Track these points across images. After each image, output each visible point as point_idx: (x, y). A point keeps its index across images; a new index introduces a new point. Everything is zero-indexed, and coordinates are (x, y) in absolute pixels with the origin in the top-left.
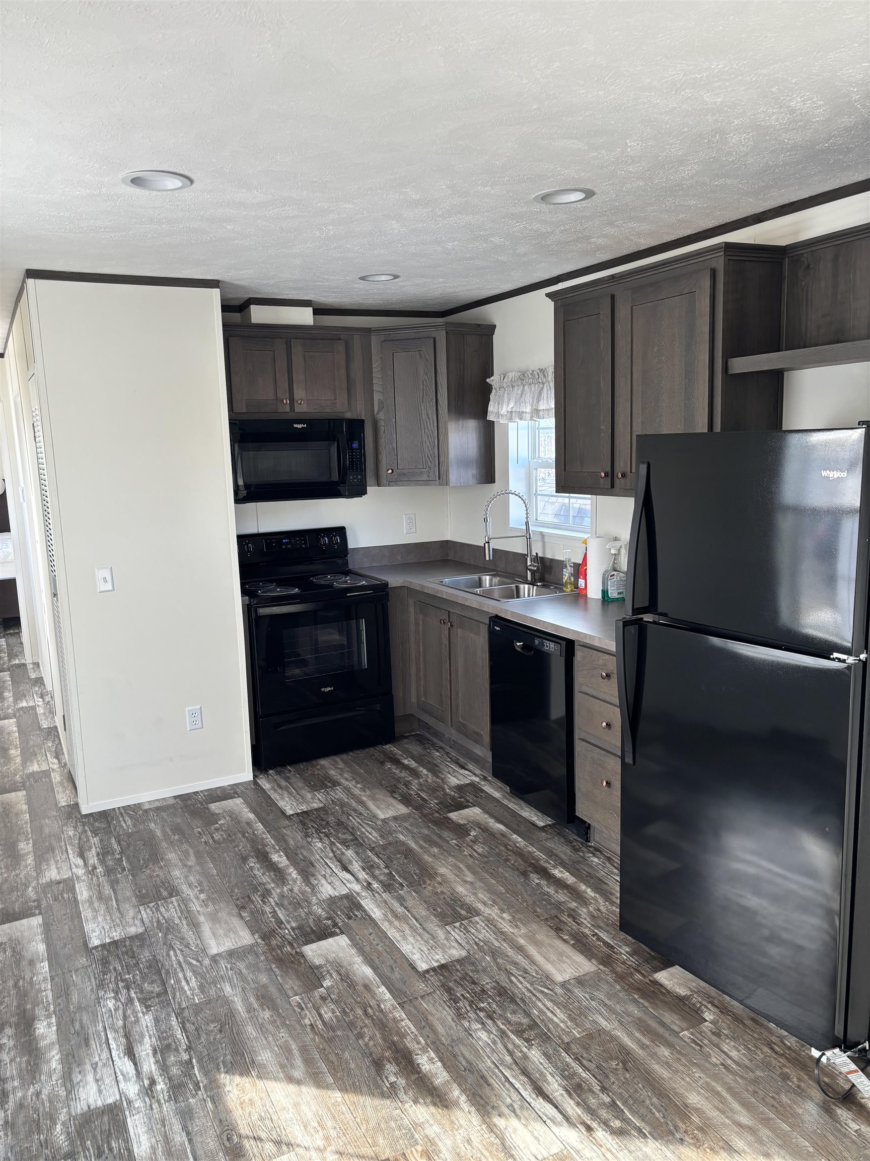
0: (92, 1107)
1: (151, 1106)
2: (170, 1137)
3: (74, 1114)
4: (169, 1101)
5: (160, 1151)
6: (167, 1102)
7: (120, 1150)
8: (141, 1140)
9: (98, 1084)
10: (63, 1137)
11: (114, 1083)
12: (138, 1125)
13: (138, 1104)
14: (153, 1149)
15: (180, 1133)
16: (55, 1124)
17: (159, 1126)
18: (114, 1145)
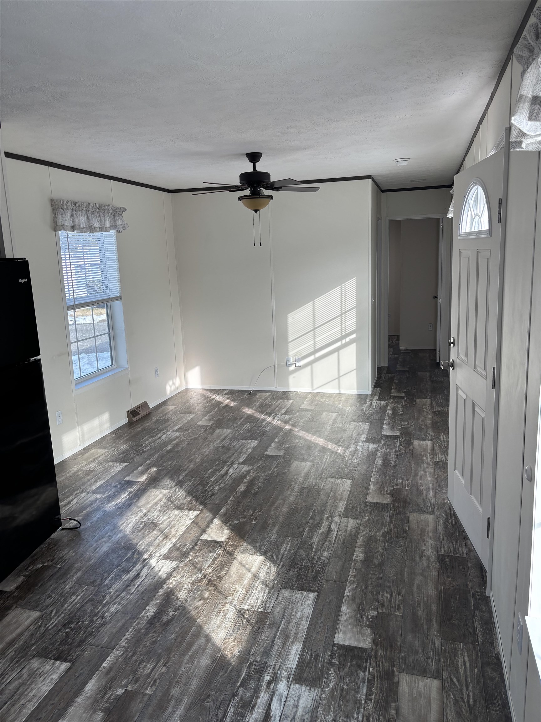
0: (308, 688)
1: (279, 668)
2: (282, 644)
3: (320, 689)
4: (269, 665)
5: (291, 640)
6: (270, 665)
7: (307, 652)
8: (295, 651)
9: (298, 703)
10: (331, 678)
11: (289, 698)
12: (292, 660)
13: (285, 674)
14: (292, 643)
15: (276, 644)
16: (332, 689)
17: (283, 653)
18: (309, 657)
